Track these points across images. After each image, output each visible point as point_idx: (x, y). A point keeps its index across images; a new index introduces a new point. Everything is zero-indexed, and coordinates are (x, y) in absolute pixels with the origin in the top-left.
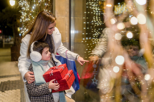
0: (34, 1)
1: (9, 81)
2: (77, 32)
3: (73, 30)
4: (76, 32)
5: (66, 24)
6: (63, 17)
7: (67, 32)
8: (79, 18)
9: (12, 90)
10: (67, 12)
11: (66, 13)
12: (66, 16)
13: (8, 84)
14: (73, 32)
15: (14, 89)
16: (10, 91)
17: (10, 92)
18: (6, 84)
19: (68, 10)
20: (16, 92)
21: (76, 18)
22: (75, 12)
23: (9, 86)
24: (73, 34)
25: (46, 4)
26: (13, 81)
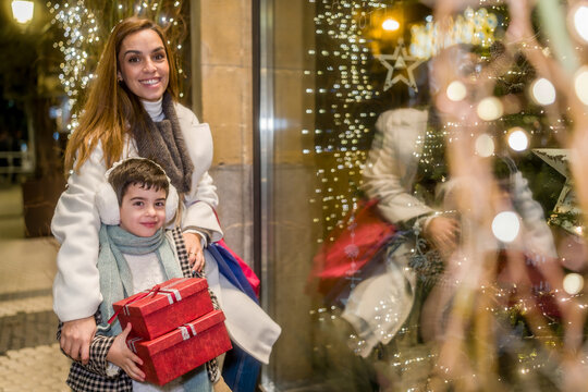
0: (120, 7)
1: (22, 314)
2: (284, 124)
3: (268, 117)
4: (278, 126)
5: (242, 96)
6: (230, 70)
7: (246, 126)
8: (290, 73)
9: (34, 347)
10: (245, 50)
11: (242, 52)
12: (241, 66)
13: (18, 324)
14: (267, 124)
15: (44, 344)
16: (28, 351)
17: (26, 355)
18: (10, 325)
19: (248, 43)
20: (51, 355)
21: (278, 72)
22: (274, 52)
23: (24, 332)
24: (268, 132)
25: (164, 19)
26: (36, 315)
